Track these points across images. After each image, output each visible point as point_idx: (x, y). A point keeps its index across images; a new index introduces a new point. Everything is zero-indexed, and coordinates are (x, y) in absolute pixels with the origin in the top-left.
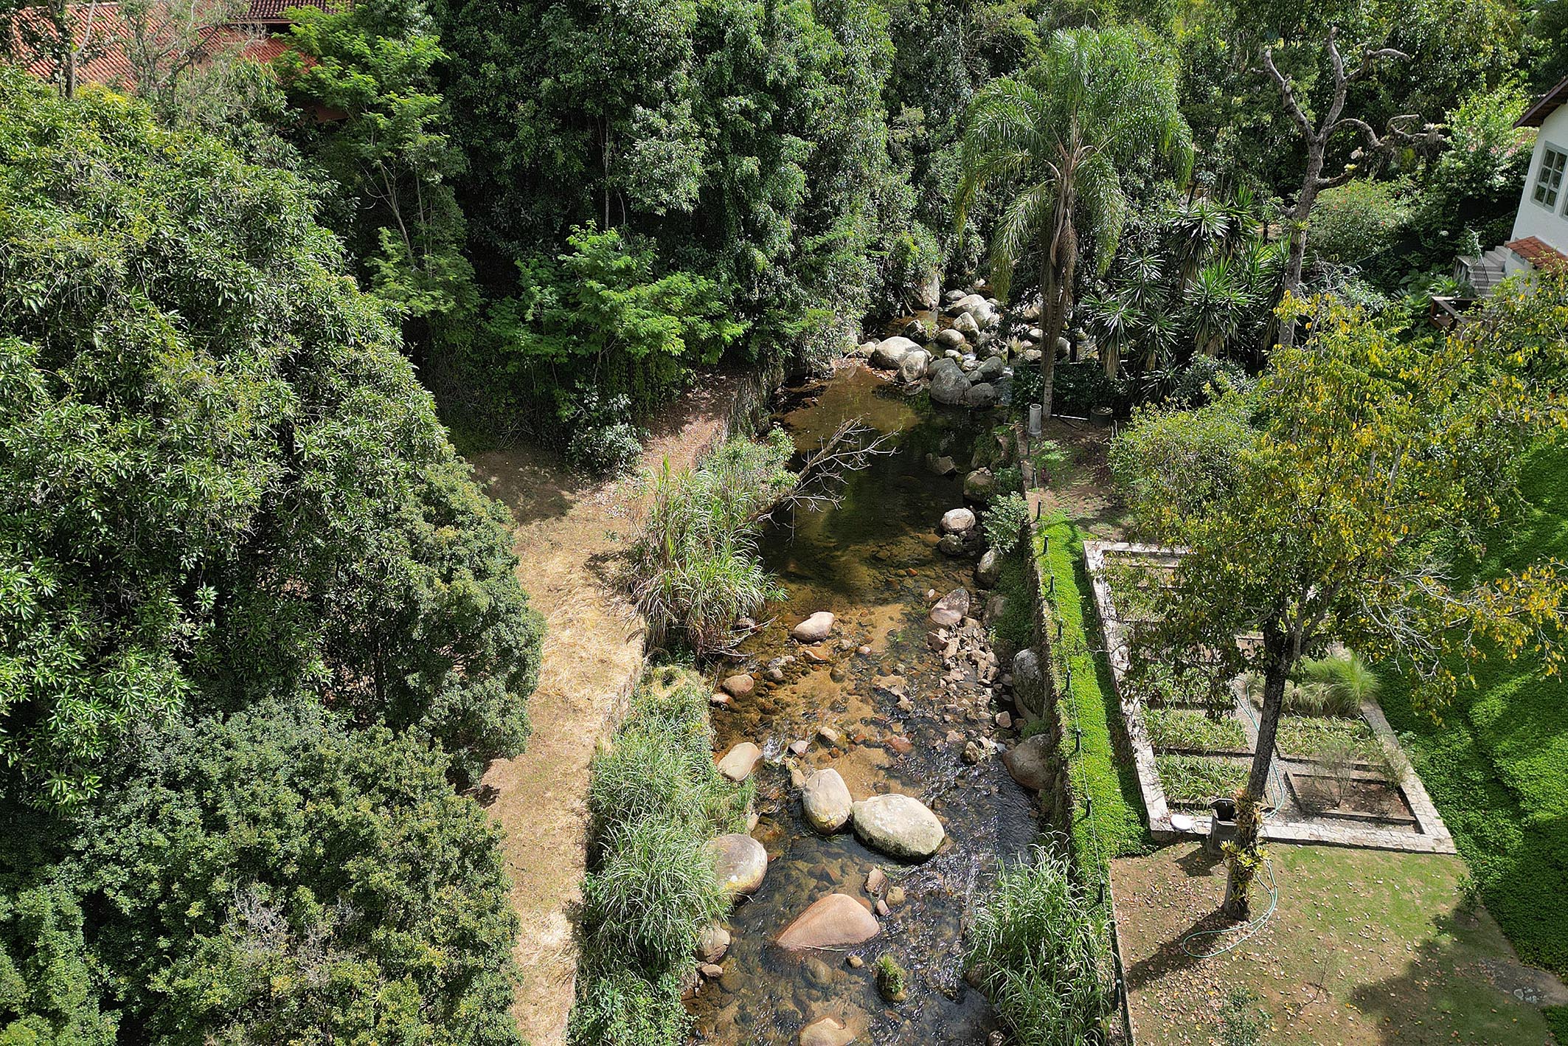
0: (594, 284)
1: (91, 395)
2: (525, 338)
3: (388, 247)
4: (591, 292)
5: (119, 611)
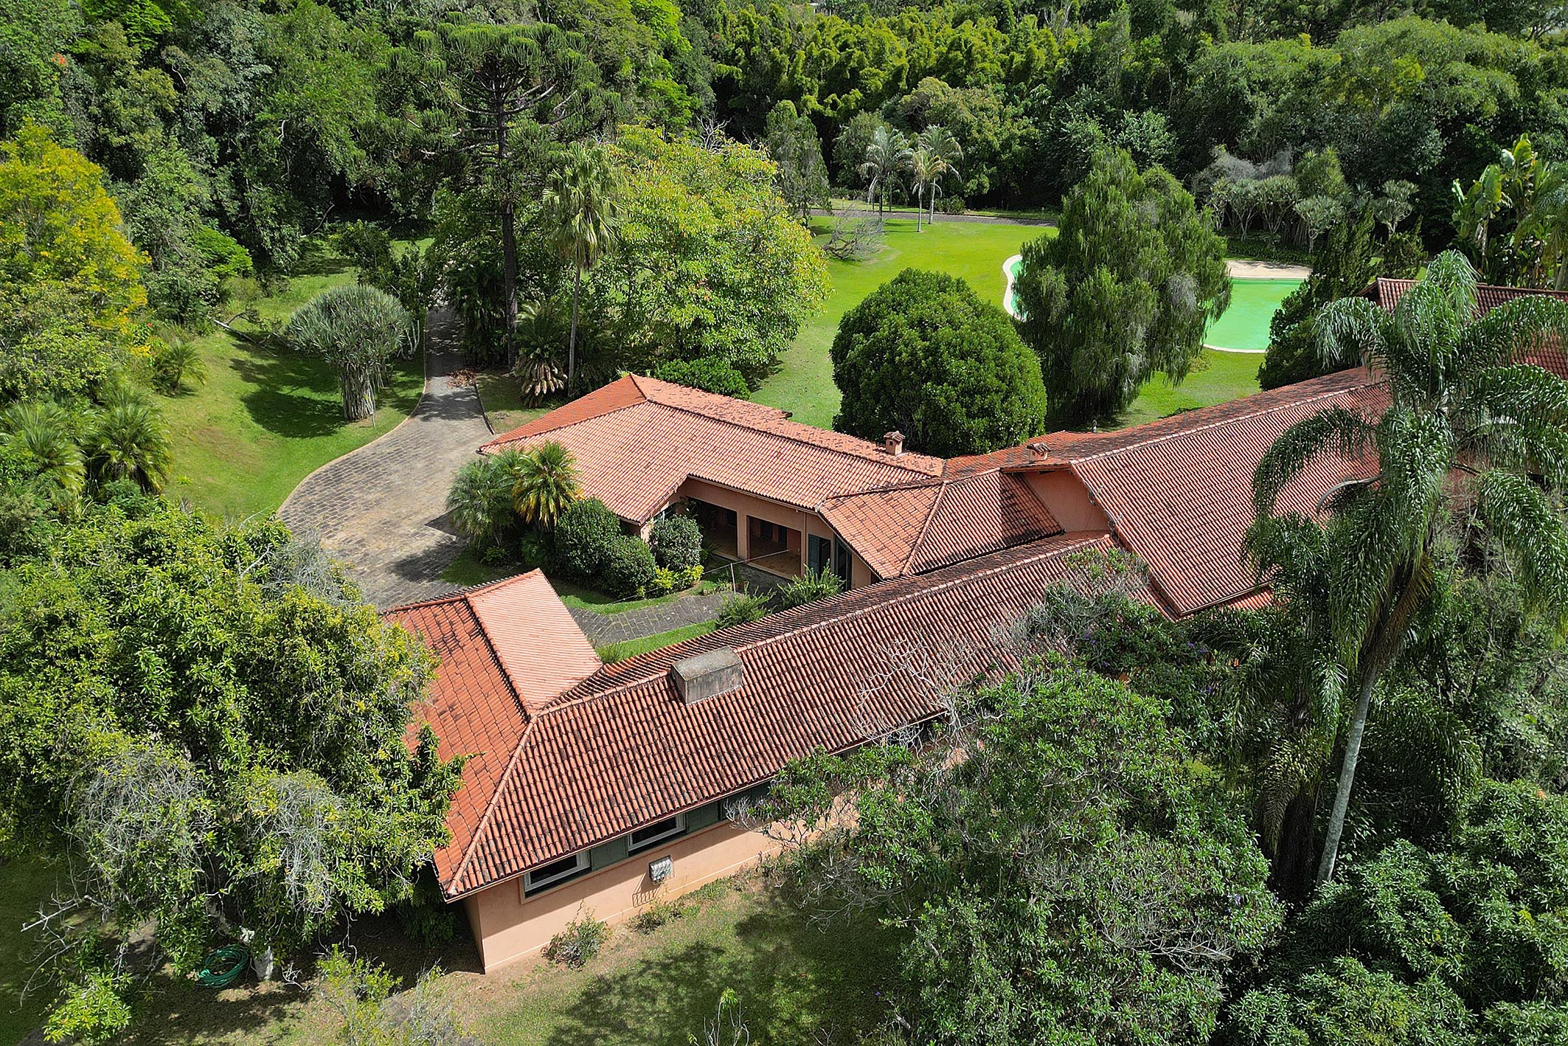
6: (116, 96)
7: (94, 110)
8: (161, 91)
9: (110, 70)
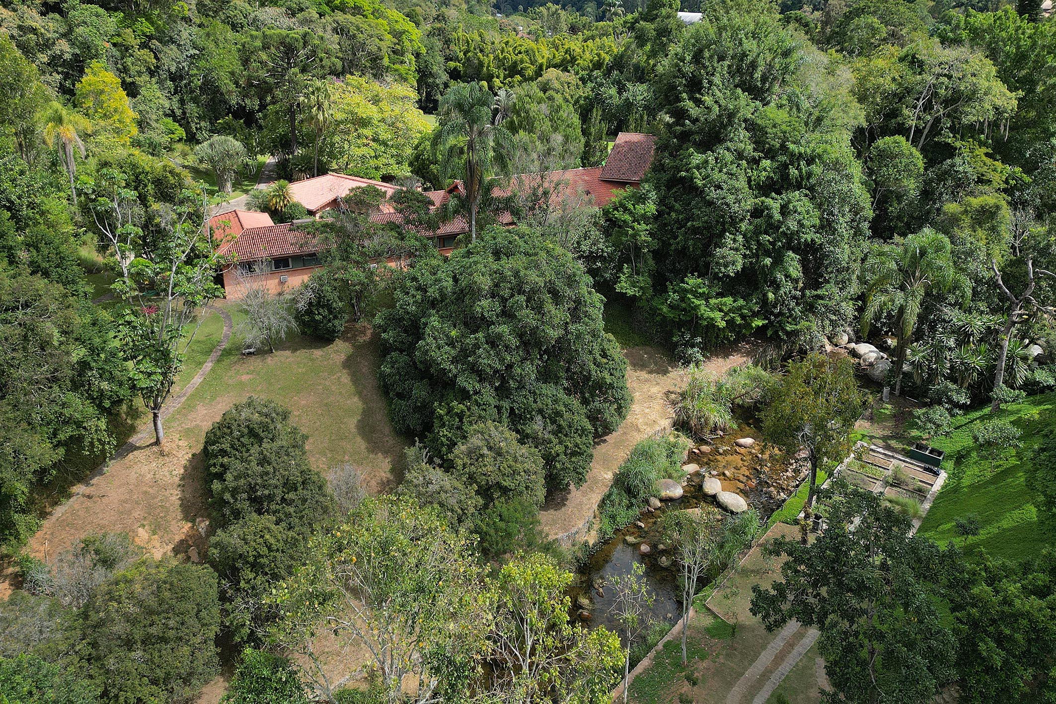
0: (689, 296)
1: (533, 309)
2: (665, 309)
3: (625, 271)
4: (689, 299)
5: (528, 353)
6: (129, 61)
7: (120, 66)
8: (148, 60)
9: (127, 49)
